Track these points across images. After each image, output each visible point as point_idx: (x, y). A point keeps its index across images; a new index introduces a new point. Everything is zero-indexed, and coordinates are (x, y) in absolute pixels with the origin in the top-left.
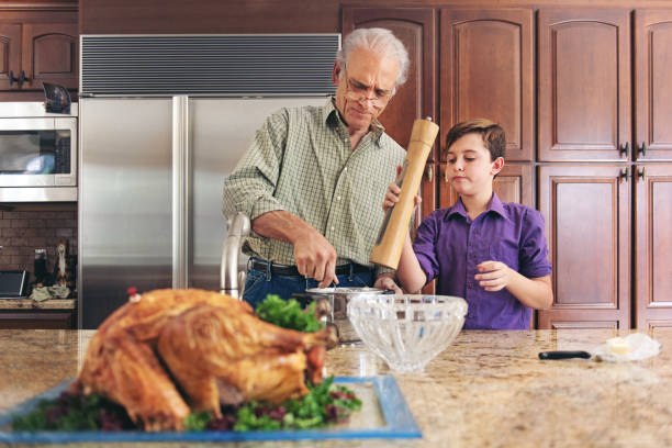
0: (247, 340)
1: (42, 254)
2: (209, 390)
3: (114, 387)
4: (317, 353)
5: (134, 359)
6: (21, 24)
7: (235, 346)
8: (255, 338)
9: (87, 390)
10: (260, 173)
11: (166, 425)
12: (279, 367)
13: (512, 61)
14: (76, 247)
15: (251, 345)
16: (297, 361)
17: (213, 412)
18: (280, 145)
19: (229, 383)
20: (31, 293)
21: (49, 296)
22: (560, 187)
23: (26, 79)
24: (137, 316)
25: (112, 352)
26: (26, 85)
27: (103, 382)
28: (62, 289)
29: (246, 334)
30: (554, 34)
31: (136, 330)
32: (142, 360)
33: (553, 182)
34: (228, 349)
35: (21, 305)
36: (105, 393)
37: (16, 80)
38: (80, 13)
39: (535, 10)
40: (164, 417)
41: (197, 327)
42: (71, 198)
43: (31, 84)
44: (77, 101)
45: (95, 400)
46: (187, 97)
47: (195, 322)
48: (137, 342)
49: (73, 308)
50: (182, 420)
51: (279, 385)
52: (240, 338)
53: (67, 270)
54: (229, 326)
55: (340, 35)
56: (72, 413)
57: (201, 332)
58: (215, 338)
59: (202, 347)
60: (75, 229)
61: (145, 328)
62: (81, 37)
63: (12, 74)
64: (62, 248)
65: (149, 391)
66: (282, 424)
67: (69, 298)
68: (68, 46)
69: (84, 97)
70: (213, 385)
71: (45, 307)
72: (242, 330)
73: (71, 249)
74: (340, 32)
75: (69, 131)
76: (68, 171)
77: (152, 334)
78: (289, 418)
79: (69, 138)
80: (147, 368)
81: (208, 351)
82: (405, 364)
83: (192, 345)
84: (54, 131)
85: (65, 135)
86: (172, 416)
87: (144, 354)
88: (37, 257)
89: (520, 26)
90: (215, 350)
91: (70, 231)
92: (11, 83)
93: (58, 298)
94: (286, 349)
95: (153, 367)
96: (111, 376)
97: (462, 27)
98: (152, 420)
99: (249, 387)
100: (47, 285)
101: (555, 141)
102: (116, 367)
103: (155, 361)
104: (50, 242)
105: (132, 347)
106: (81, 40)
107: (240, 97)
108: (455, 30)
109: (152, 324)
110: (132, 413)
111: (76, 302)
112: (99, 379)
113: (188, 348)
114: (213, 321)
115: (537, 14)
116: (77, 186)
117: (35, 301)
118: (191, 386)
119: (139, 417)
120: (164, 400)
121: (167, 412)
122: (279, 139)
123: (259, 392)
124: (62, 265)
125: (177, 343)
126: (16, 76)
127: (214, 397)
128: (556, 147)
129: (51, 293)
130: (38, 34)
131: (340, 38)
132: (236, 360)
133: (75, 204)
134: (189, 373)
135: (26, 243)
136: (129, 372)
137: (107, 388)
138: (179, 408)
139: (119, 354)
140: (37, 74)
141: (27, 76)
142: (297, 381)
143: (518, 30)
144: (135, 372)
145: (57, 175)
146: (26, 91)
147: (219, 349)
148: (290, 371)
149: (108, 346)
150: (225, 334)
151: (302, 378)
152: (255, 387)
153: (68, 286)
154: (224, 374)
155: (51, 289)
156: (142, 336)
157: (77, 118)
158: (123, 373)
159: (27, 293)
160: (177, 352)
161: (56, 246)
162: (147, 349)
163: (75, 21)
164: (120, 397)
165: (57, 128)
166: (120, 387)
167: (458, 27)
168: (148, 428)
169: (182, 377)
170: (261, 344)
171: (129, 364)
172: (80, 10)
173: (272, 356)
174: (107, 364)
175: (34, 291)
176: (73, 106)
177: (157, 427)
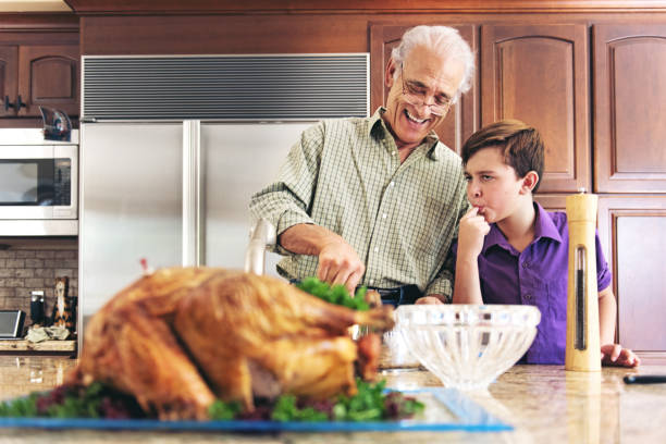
0: (287, 312)
1: (40, 297)
2: (238, 374)
3: (122, 370)
4: (370, 342)
5: (145, 335)
6: (18, 46)
7: (272, 319)
8: (297, 311)
9: (88, 379)
10: (284, 187)
11: (186, 414)
12: (325, 353)
13: (564, 81)
14: (76, 288)
15: (292, 319)
16: (345, 348)
17: (243, 402)
18: (314, 159)
19: (264, 367)
20: (26, 333)
21: (46, 337)
22: (620, 221)
23: (24, 105)
24: (148, 289)
25: (118, 328)
26: (22, 112)
27: (108, 365)
28: (61, 329)
29: (285, 305)
30: (612, 52)
31: (148, 304)
32: (156, 337)
33: (613, 215)
34: (264, 322)
35: (15, 347)
36: (109, 379)
37: (11, 106)
38: (82, 35)
39: (590, 25)
40: (182, 404)
41: (224, 293)
42: (72, 232)
43: (28, 110)
44: (77, 127)
45: (96, 388)
46: (198, 121)
47: (222, 287)
48: (151, 317)
49: (72, 349)
50: (206, 409)
51: (323, 377)
52: (278, 310)
53: (66, 310)
54: (265, 293)
55: (368, 55)
56: (68, 402)
57: (229, 299)
58: (248, 307)
59: (232, 317)
60: (76, 269)
61: (159, 301)
62: (83, 58)
63: (8, 100)
64: (61, 285)
65: (164, 372)
66: (331, 417)
67: (68, 339)
68: (69, 68)
69: (85, 122)
70: (244, 369)
71: (42, 349)
72: (281, 299)
73: (70, 291)
74: (369, 51)
75: (68, 160)
76: (68, 203)
77: (169, 308)
78: (339, 410)
79: (69, 168)
80: (162, 346)
81: (239, 323)
82: (466, 381)
83: (219, 314)
84: (53, 160)
85: (65, 164)
86: (194, 403)
87: (158, 330)
88: (34, 300)
89: (572, 43)
90: (248, 322)
91: (70, 271)
92: (7, 109)
93: (56, 339)
94: (334, 330)
95: (169, 345)
96: (117, 356)
97: (506, 45)
98: (168, 408)
99: (288, 374)
100: (44, 326)
101: (614, 170)
102: (123, 345)
103: (171, 339)
104: (47, 282)
105: (143, 322)
106: (83, 61)
107: (257, 122)
108: (497, 49)
109: (167, 297)
110: (142, 399)
111: (76, 344)
112: (102, 361)
113: (213, 317)
114: (244, 286)
115: (591, 30)
116: (78, 219)
117: (30, 342)
118: (216, 368)
119: (152, 405)
120: (182, 384)
121: (186, 398)
122: (313, 153)
123: (299, 382)
124: (61, 305)
125: (199, 314)
126: (11, 102)
127: (246, 384)
128: (615, 176)
129: (48, 334)
130: (37, 56)
131: (368, 58)
132: (273, 338)
133: (74, 239)
134: (213, 353)
135: (22, 284)
136: (140, 350)
137: (112, 374)
138: (201, 395)
139: (127, 329)
140: (35, 99)
141: (24, 101)
142: (345, 373)
143: (570, 47)
144: (147, 350)
145: (56, 207)
146: (22, 117)
147: (253, 322)
148: (338, 360)
149: (114, 320)
150: (261, 303)
151: (350, 371)
152: (296, 375)
153: (67, 327)
154: (259, 354)
155: (48, 329)
156: (155, 310)
157: (78, 146)
158: (133, 351)
159: (22, 334)
160: (201, 326)
161: (54, 287)
162: (161, 325)
163: (77, 43)
164: (129, 382)
165: (56, 157)
166: (128, 369)
167: (501, 45)
168: (163, 417)
169: (205, 357)
170: (303, 320)
171: (138, 340)
172: (82, 30)
173: (315, 338)
174: (112, 343)
175: (30, 331)
176: (74, 133)
177: (174, 417)
